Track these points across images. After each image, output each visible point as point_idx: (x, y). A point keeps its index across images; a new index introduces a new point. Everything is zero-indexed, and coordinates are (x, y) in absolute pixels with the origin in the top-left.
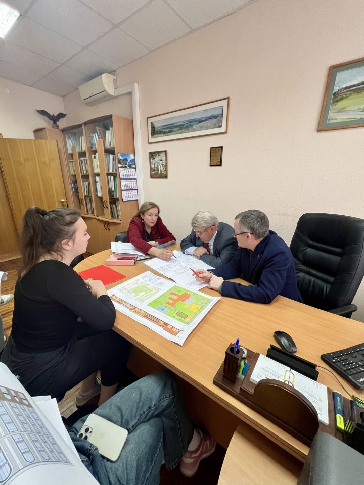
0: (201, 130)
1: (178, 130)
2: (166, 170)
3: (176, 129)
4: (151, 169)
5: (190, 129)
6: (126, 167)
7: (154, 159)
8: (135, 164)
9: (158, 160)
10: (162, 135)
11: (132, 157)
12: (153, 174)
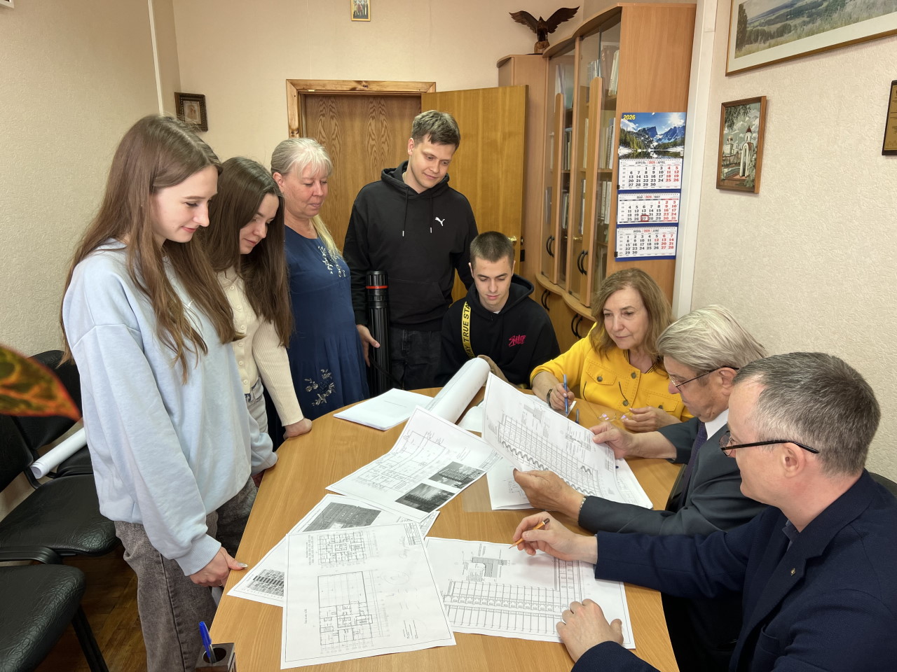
0: (869, 17)
1: (805, 23)
2: (757, 166)
3: (798, 21)
4: (723, 161)
5: (835, 16)
6: (647, 155)
7: (731, 126)
8: (682, 143)
9: (741, 131)
10: (762, 45)
12: (725, 175)
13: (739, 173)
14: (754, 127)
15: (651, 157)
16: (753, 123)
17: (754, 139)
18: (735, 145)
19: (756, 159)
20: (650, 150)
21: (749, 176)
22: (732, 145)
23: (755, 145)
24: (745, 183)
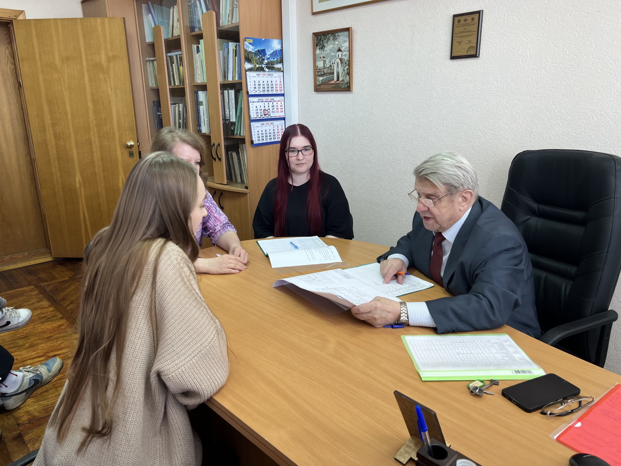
2: (349, 73)
4: (317, 72)
6: (262, 69)
7: (322, 48)
8: (281, 61)
9: (332, 50)
11: (276, 45)
12: (321, 82)
13: (333, 79)
14: (343, 48)
15: (265, 71)
16: (343, 45)
17: (345, 55)
18: (327, 62)
19: (348, 69)
20: (263, 66)
21: (343, 80)
22: (325, 61)
23: (346, 60)
24: (340, 86)
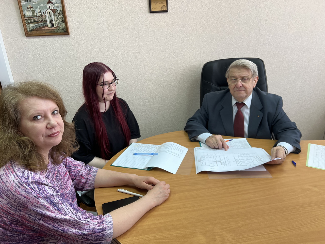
2: (64, 21)
4: (25, 20)
12: (31, 28)
13: (47, 26)
14: (54, 1)
18: (36, 11)
19: (62, 18)
22: (33, 11)
23: (59, 10)
24: (56, 31)
